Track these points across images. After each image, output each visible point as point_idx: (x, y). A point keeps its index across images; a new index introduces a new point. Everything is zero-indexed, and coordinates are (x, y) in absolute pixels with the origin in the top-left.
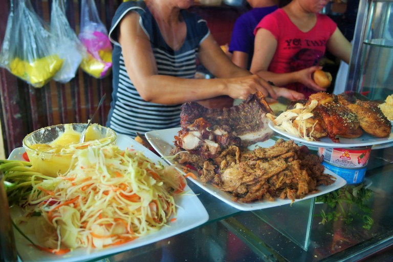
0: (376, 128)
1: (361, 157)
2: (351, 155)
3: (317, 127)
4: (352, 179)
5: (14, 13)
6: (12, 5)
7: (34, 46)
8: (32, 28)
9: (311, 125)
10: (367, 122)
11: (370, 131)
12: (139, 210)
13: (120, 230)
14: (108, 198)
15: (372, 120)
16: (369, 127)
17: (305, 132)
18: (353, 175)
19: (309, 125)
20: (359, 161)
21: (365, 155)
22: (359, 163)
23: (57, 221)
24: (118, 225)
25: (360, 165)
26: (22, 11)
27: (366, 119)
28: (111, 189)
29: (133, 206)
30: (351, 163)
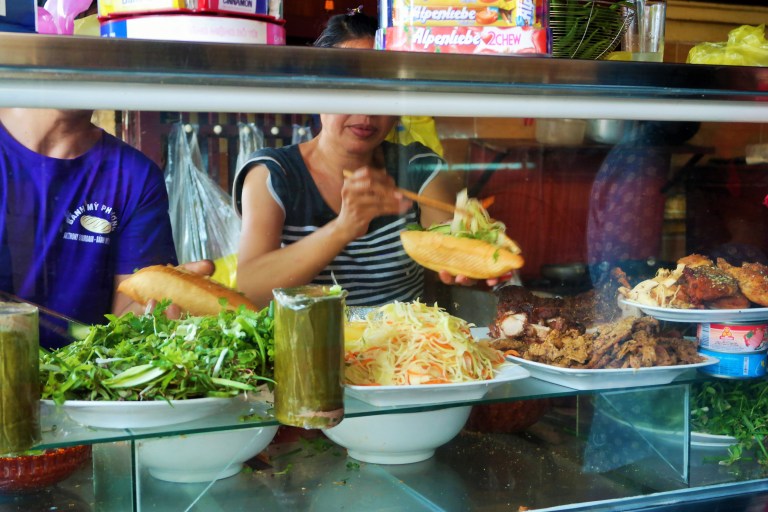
0: (761, 294)
1: (749, 335)
2: (733, 333)
3: (681, 293)
4: (741, 368)
5: (172, 176)
6: (170, 162)
7: (203, 236)
8: (201, 202)
9: (672, 293)
10: (750, 287)
11: (755, 299)
12: (453, 358)
13: (436, 374)
14: (421, 344)
15: (756, 284)
16: (754, 293)
17: (663, 300)
18: (742, 363)
19: (670, 293)
20: (746, 341)
21: (755, 333)
22: (747, 345)
23: (370, 366)
24: (432, 369)
25: (750, 349)
26: (186, 171)
27: (749, 284)
28: (423, 337)
29: (448, 354)
30: (736, 344)
